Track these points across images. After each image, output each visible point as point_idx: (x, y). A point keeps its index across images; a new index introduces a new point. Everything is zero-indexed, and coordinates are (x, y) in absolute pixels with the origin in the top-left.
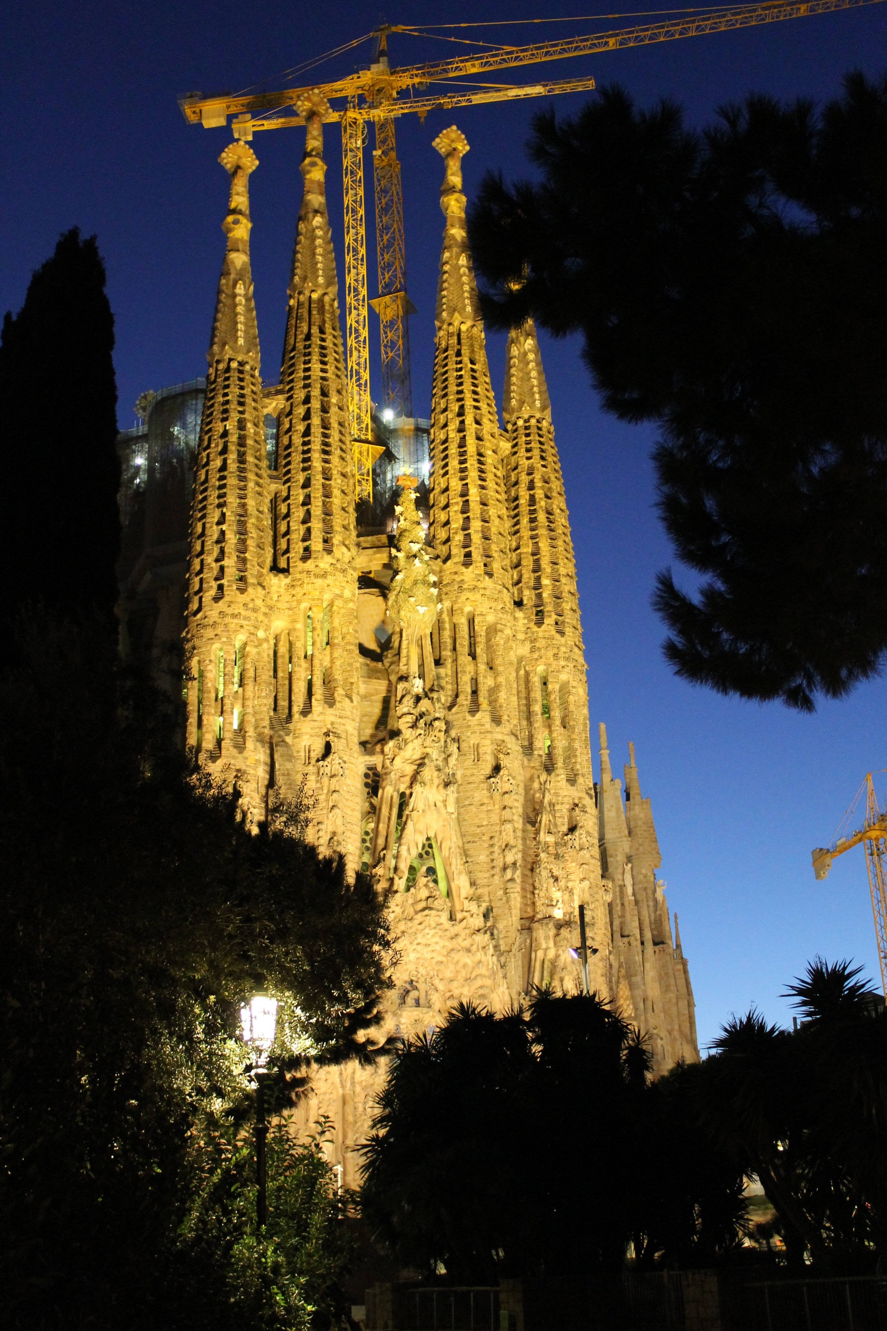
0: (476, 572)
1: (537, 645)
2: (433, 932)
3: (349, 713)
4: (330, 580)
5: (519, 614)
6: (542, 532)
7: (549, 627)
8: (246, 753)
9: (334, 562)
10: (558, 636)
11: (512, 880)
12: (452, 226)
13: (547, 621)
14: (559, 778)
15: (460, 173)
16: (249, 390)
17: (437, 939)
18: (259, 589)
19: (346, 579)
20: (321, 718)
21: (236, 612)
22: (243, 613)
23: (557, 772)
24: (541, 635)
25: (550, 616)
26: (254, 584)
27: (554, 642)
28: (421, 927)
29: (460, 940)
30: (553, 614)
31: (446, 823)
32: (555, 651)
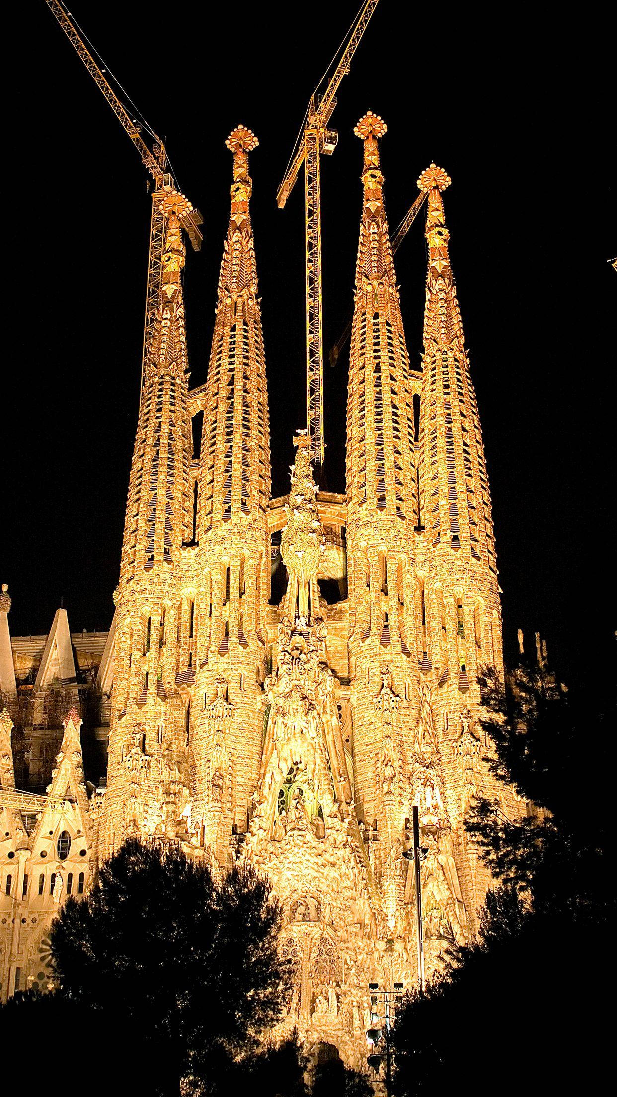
0: (369, 508)
1: (434, 563)
2: (302, 850)
3: (242, 659)
4: (227, 544)
5: (419, 538)
6: (441, 455)
7: (445, 544)
8: (145, 708)
9: (231, 527)
10: (452, 552)
11: (389, 793)
12: (367, 200)
13: (443, 539)
14: (451, 688)
15: (376, 152)
16: (168, 396)
17: (307, 856)
18: (165, 564)
19: (244, 540)
20: (215, 667)
21: (142, 588)
22: (148, 587)
23: (450, 682)
24: (437, 553)
25: (446, 534)
26: (160, 561)
27: (449, 558)
28: (288, 847)
29: (327, 856)
30: (448, 531)
31: (310, 747)
32: (450, 566)
